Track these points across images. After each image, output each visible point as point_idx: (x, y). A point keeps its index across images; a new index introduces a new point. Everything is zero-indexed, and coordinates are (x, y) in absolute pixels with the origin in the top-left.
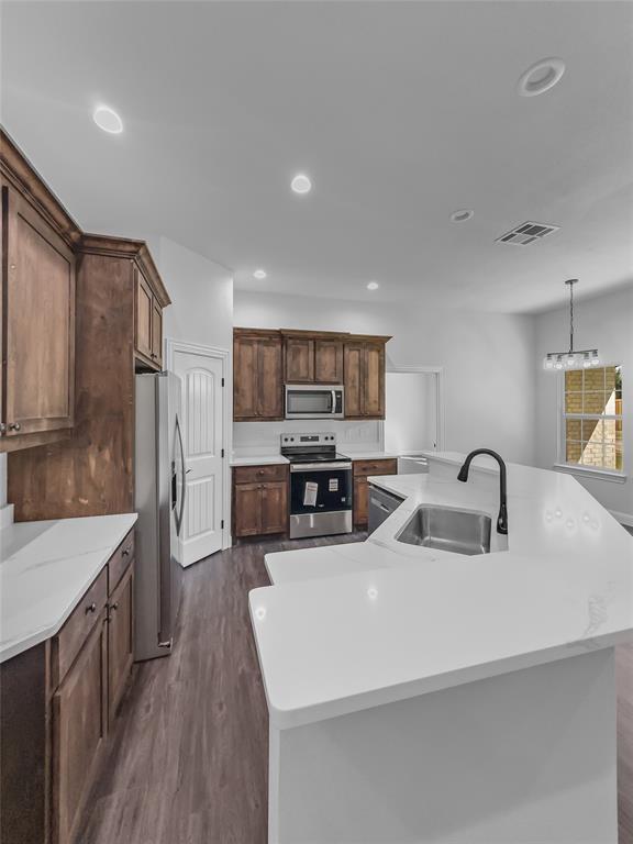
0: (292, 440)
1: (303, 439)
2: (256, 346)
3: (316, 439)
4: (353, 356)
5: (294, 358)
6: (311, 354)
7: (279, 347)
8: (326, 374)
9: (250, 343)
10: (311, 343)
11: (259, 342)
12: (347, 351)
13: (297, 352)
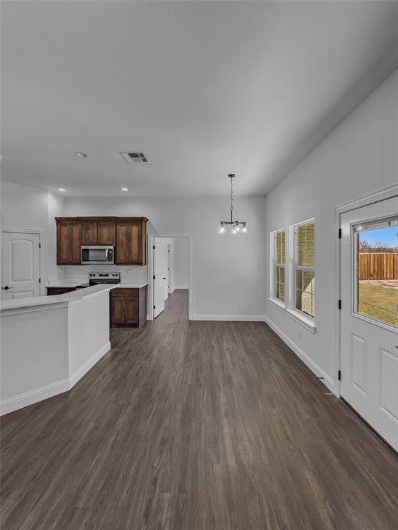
0: (94, 275)
1: (100, 275)
2: (68, 226)
3: (107, 275)
4: (122, 229)
5: (86, 232)
6: (95, 229)
7: (80, 226)
8: (104, 240)
9: (66, 225)
10: (95, 223)
11: (70, 224)
12: (118, 227)
13: (87, 229)
